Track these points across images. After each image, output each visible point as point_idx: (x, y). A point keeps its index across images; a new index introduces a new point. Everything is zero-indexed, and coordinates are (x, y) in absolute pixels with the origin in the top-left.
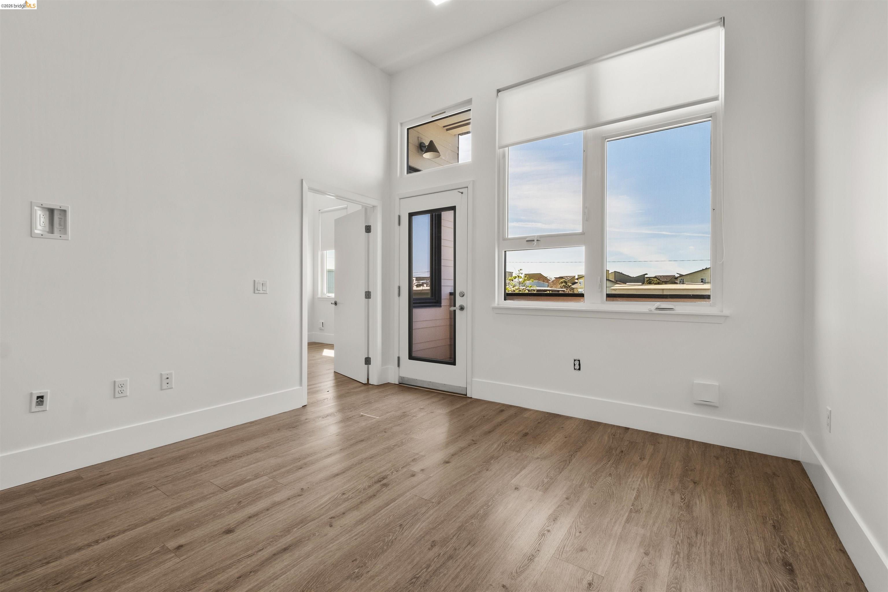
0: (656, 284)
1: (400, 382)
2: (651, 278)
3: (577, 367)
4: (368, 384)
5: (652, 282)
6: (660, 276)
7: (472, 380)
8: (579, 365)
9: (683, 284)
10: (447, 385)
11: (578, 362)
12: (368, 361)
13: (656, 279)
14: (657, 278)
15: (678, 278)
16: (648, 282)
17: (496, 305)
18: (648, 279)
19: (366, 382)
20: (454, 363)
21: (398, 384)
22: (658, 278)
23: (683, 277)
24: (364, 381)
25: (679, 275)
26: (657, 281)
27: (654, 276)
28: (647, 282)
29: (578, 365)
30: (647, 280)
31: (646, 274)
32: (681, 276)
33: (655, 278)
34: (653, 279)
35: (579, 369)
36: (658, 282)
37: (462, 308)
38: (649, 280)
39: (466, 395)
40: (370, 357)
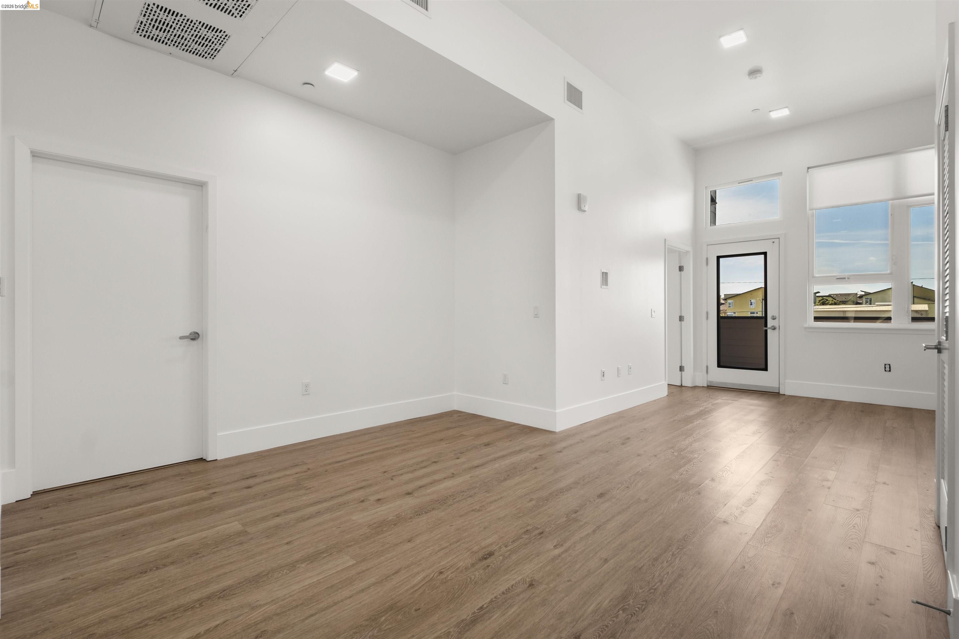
0: (831, 304)
1: (708, 385)
2: (824, 298)
3: (888, 369)
4: (681, 386)
5: (826, 302)
6: (835, 294)
7: (785, 382)
8: (890, 368)
9: (870, 304)
10: (758, 386)
11: (889, 365)
12: (681, 369)
13: (830, 299)
14: (832, 297)
15: (864, 297)
16: (821, 302)
17: (807, 326)
18: (821, 298)
19: (680, 385)
20: (766, 369)
21: (706, 386)
22: (834, 297)
23: (870, 295)
24: (679, 384)
25: (864, 293)
26: (833, 300)
27: (827, 295)
28: (819, 302)
29: (888, 368)
30: (819, 300)
31: (818, 292)
32: (867, 294)
33: (829, 297)
34: (827, 298)
35: (890, 371)
36: (834, 302)
37: (774, 328)
38: (822, 300)
39: (779, 393)
40: (683, 365)
